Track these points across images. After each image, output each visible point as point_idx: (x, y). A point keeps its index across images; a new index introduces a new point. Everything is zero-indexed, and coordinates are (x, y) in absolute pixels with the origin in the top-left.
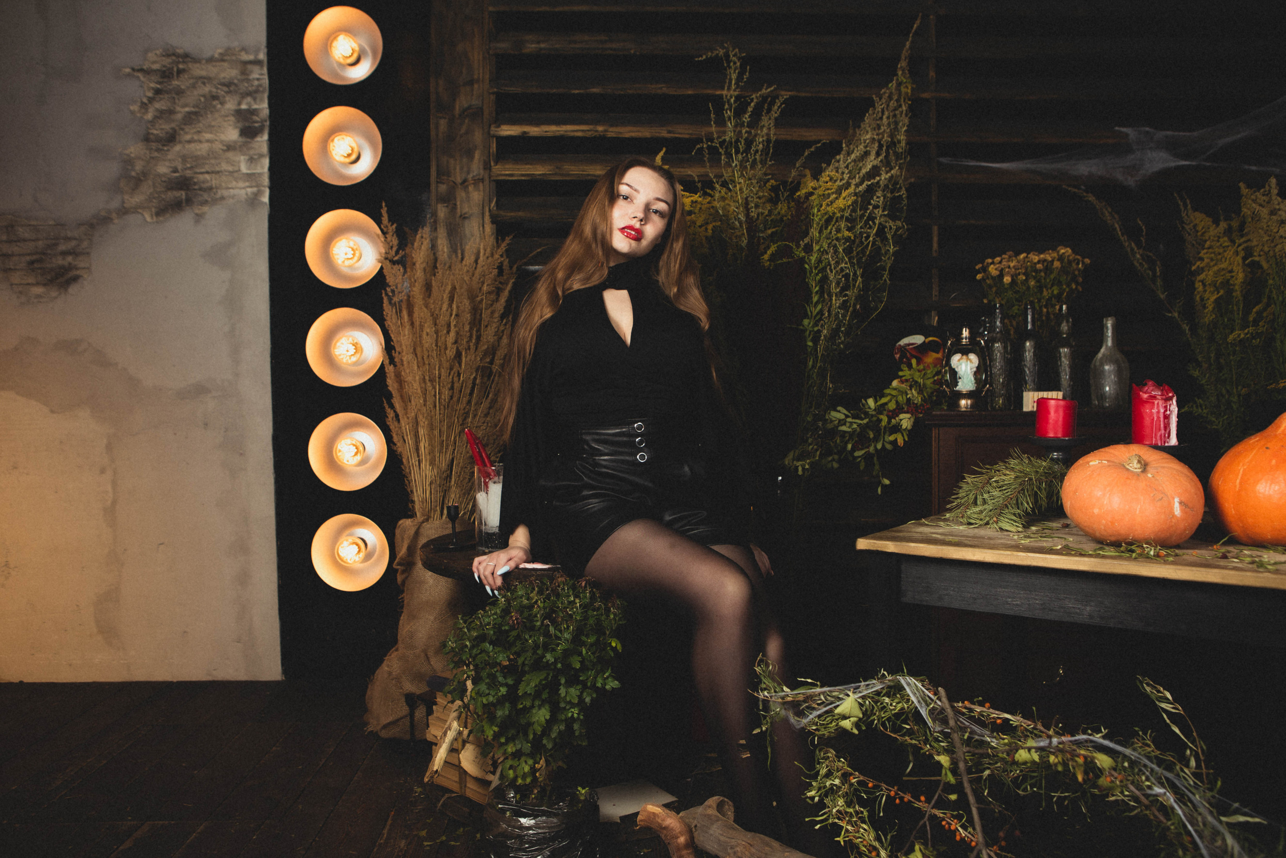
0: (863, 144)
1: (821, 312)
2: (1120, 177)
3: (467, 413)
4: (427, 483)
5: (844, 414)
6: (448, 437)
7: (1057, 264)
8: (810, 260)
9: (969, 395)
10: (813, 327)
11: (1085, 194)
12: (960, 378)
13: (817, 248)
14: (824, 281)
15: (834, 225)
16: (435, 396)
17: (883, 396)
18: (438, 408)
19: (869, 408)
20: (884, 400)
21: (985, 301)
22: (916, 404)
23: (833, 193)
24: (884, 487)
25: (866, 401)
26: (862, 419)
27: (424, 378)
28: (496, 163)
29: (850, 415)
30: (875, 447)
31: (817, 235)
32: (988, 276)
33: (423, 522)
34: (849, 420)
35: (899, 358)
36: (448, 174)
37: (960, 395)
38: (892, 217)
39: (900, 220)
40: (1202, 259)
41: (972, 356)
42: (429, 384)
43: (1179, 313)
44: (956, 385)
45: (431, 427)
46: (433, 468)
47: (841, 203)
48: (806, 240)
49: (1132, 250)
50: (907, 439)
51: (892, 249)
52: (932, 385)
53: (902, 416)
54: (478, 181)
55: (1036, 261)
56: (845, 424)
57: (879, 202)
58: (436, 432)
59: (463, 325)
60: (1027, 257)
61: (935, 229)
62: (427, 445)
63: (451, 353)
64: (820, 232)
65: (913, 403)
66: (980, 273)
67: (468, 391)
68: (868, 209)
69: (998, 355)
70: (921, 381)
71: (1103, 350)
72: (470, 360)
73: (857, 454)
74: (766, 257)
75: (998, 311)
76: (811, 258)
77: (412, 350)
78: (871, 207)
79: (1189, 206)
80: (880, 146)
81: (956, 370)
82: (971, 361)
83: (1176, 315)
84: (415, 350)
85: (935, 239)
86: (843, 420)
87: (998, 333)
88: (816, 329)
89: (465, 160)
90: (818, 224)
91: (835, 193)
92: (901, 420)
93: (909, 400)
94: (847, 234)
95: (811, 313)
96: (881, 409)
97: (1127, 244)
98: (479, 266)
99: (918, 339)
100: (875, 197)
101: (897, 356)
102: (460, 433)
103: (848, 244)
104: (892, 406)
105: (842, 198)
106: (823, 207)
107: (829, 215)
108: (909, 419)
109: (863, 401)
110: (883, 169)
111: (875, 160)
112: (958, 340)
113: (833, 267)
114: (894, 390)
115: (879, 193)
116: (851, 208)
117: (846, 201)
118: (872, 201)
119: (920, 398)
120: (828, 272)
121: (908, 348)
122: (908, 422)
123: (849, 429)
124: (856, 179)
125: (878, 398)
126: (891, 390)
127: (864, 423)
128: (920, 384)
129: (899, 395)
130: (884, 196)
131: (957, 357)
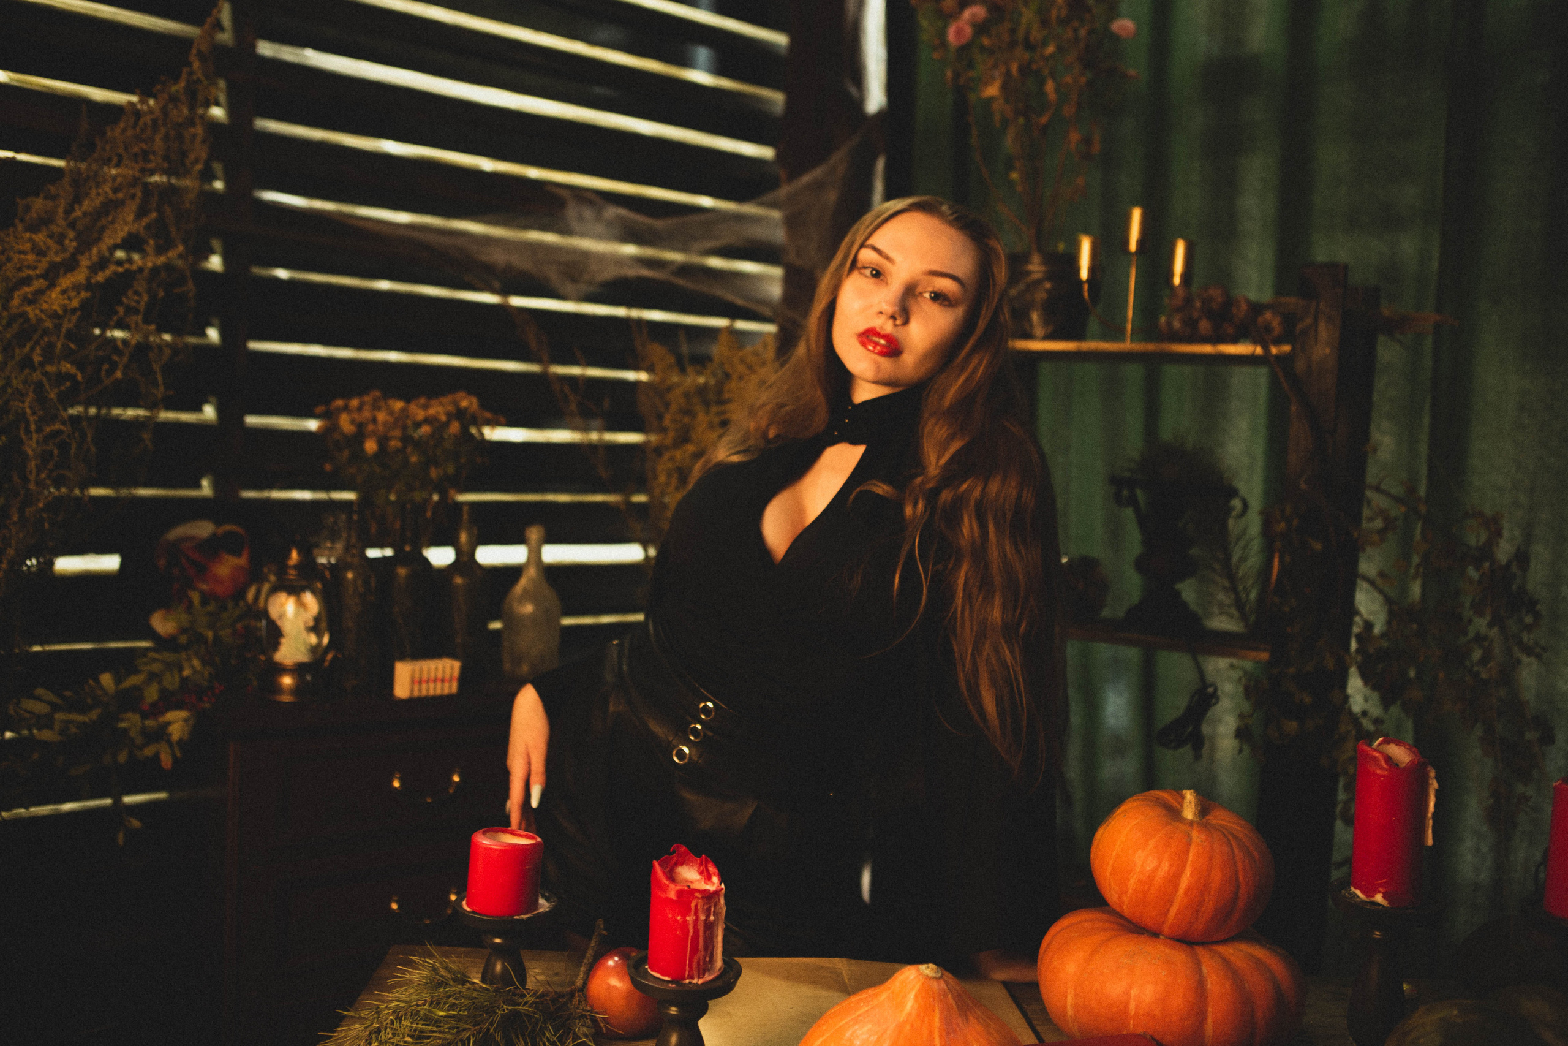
0: (109, 184)
5: (50, 703)
9: (299, 670)
12: (284, 636)
15: (37, 343)
17: (132, 670)
19: (106, 694)
20: (134, 680)
22: (200, 686)
23: (38, 277)
24: (128, 833)
25: (97, 681)
26: (83, 710)
29: (60, 702)
30: (114, 756)
34: (60, 716)
35: (165, 566)
37: (281, 669)
41: (308, 597)
44: (276, 646)
47: (55, 300)
50: (178, 754)
51: (160, 393)
52: (230, 639)
53: (171, 716)
55: (420, 418)
56: (48, 726)
57: (138, 302)
60: (405, 408)
65: (194, 685)
68: (116, 313)
69: (353, 598)
70: (208, 634)
71: (522, 581)
81: (279, 623)
82: (305, 606)
86: (46, 715)
91: (44, 276)
92: (169, 723)
93: (184, 681)
94: (67, 367)
96: (130, 699)
99: (203, 528)
100: (130, 293)
101: (162, 564)
103: (68, 384)
104: (152, 694)
105: (58, 289)
106: (16, 302)
107: (28, 320)
108: (186, 721)
109: (91, 682)
110: (152, 242)
111: (134, 221)
112: (282, 568)
113: (33, 427)
114: (154, 660)
115: (140, 285)
116: (79, 313)
117: (69, 299)
118: (124, 300)
119: (206, 673)
120: (23, 436)
121: (183, 546)
122: (182, 726)
123: (59, 734)
124: (91, 254)
125: (123, 672)
126: (150, 662)
127: (91, 721)
128: (207, 640)
129: (165, 672)
130: (148, 292)
131: (279, 598)
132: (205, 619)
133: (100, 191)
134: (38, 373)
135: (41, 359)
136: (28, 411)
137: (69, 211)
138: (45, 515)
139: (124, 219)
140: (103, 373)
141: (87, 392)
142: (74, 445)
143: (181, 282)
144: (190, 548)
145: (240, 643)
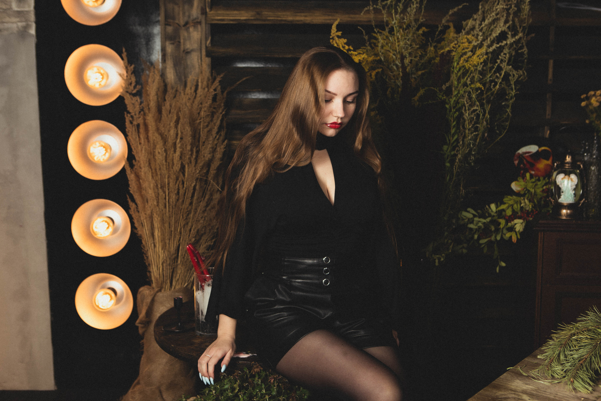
0: (495, 12)
1: (457, 140)
3: (189, 212)
4: (160, 263)
5: (473, 214)
6: (176, 229)
8: (450, 102)
9: (569, 206)
10: (450, 152)
12: (562, 192)
13: (456, 93)
14: (460, 118)
15: (469, 76)
16: (165, 199)
17: (503, 203)
18: (167, 207)
19: (492, 211)
20: (503, 207)
21: (587, 122)
22: (528, 211)
23: (469, 51)
24: (501, 268)
25: (490, 207)
26: (485, 218)
27: (157, 185)
28: (211, 9)
29: (477, 214)
30: (496, 237)
31: (456, 83)
32: (590, 104)
33: (157, 292)
34: (476, 219)
35: (518, 164)
36: (174, 18)
37: (561, 206)
38: (516, 68)
39: (521, 69)
41: (573, 176)
42: (160, 191)
44: (559, 196)
45: (163, 222)
46: (164, 252)
47: (475, 60)
48: (448, 85)
50: (519, 237)
51: (513, 93)
52: (541, 193)
53: (516, 221)
54: (197, 23)
56: (472, 222)
57: (505, 57)
58: (167, 225)
59: (186, 145)
61: (551, 62)
62: (160, 234)
63: (177, 167)
64: (459, 80)
65: (526, 210)
66: (584, 101)
67: (190, 195)
68: (497, 62)
69: (593, 177)
70: (533, 191)
72: (192, 171)
73: (482, 241)
74: (416, 98)
75: (595, 142)
76: (451, 100)
77: (147, 165)
80: (508, 14)
81: (560, 186)
82: (572, 180)
84: (150, 164)
85: (551, 70)
86: (471, 219)
87: (594, 158)
88: (452, 153)
89: (186, 7)
90: (456, 74)
91: (472, 51)
93: (522, 208)
94: (478, 85)
95: (449, 140)
96: (500, 214)
98: (198, 95)
99: (533, 149)
100: (502, 54)
101: (516, 162)
102: (184, 225)
103: (479, 91)
104: (509, 212)
105: (476, 55)
106: (461, 62)
107: (465, 68)
108: (522, 223)
109: (487, 207)
110: (510, 33)
111: (503, 26)
112: (563, 163)
113: (467, 108)
114: (511, 200)
115: (506, 51)
116: (483, 64)
117: (480, 59)
118: (500, 57)
119: (531, 206)
120: (464, 111)
121: (524, 155)
122: (520, 225)
123: (476, 226)
124: (487, 41)
125: (499, 203)
126: (509, 200)
127: (487, 222)
128: (532, 193)
129: (514, 204)
130: (509, 53)
131: (561, 176)
132: (531, 184)
133: (491, 15)
134: (469, 88)
135: (470, 82)
136: (466, 103)
137: (480, 25)
138: (471, 142)
139: (500, 26)
140: (492, 86)
141: (486, 93)
142: (481, 115)
143: (522, 48)
144: (527, 156)
145: (545, 194)
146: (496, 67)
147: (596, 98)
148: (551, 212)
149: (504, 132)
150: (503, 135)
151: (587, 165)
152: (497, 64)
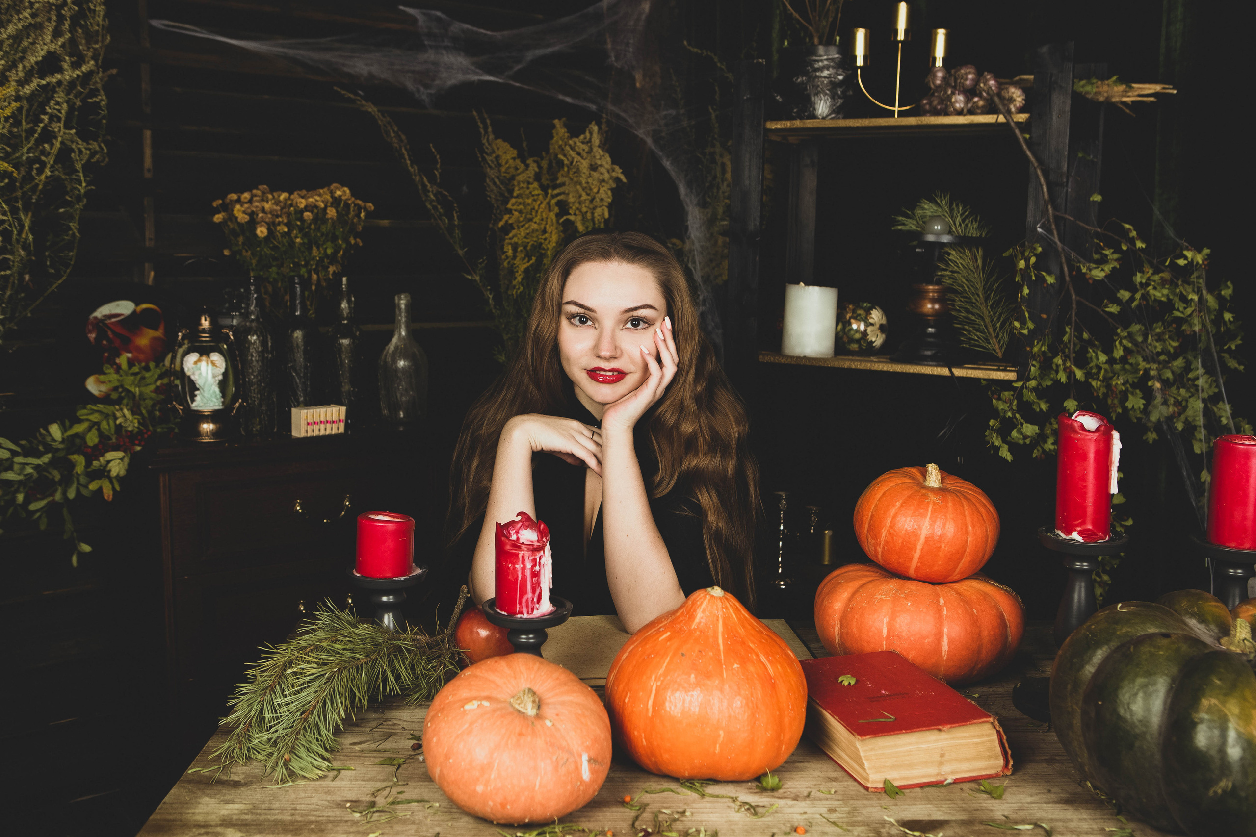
2: (410, 85)
5: (9, 450)
7: (332, 213)
11: (363, 102)
17: (76, 420)
19: (54, 440)
20: (78, 429)
21: (226, 252)
22: (132, 431)
24: (82, 555)
25: (48, 431)
26: (39, 455)
29: (18, 449)
30: (64, 493)
32: (232, 218)
34: (19, 459)
35: (95, 339)
37: (199, 417)
38: (84, 135)
39: (95, 140)
40: (510, 212)
41: (216, 357)
43: (481, 276)
49: (424, 186)
50: (118, 488)
51: (83, 188)
52: (153, 395)
53: (110, 455)
55: (302, 206)
56: (10, 468)
57: (59, 110)
60: (289, 198)
61: (148, 135)
65: (126, 431)
66: (219, 213)
68: (42, 121)
69: (254, 356)
70: (137, 391)
71: (395, 340)
75: (252, 288)
78: (45, 118)
79: (490, 130)
80: (61, 19)
81: (192, 377)
82: (213, 364)
83: (478, 278)
85: (148, 152)
86: (7, 460)
87: (253, 320)
92: (109, 462)
93: (118, 428)
94: (5, 166)
96: (75, 444)
97: (417, 178)
99: (124, 307)
100: (52, 103)
101: (92, 336)
103: (7, 181)
104: (92, 439)
108: (122, 459)
109: (43, 431)
110: (67, 58)
111: (52, 41)
112: (194, 332)
114: (93, 412)
115: (60, 96)
116: (11, 120)
117: (2, 108)
118: (48, 109)
119: (136, 421)
121: (108, 321)
122: (119, 464)
123: (19, 474)
124: (17, 71)
125: (67, 423)
126: (89, 414)
127: (44, 463)
128: (134, 395)
129: (102, 420)
130: (68, 102)
131: (192, 358)
132: (132, 378)
133: (21, 16)
139: (43, 39)
140: (34, 172)
141: (21, 187)
142: (15, 232)
143: (94, 93)
144: (113, 323)
145: (162, 397)
146: (39, 130)
147: (242, 206)
148: (176, 430)
149: (65, 272)
150: (64, 278)
151: (242, 333)
152: (41, 125)
